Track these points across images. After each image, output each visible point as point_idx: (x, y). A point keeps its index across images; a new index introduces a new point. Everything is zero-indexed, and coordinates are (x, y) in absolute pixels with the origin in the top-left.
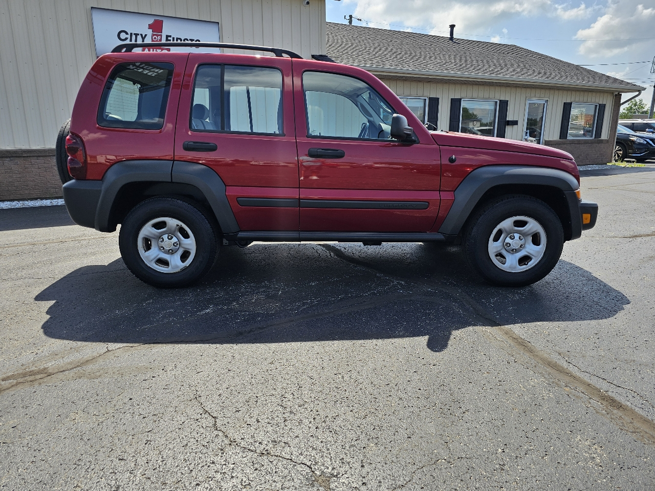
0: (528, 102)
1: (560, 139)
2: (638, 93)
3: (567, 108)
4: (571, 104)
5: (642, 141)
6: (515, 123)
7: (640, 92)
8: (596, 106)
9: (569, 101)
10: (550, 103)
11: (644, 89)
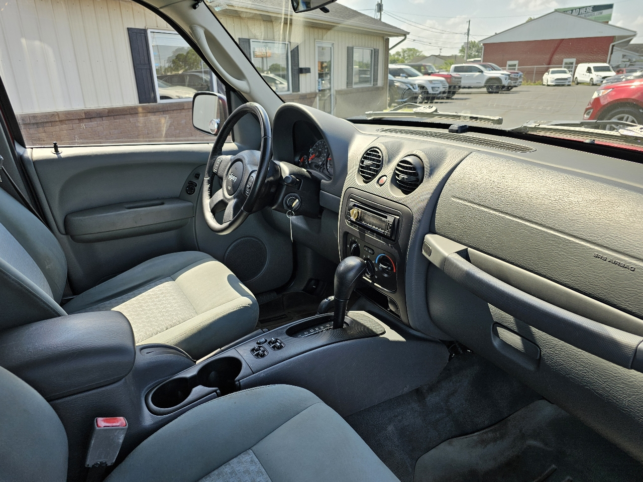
0: (317, 45)
1: (347, 88)
2: (403, 38)
3: (350, 52)
4: (352, 48)
5: (404, 87)
6: (307, 70)
7: (405, 35)
8: (372, 50)
9: (350, 45)
10: (336, 46)
11: (408, 33)
